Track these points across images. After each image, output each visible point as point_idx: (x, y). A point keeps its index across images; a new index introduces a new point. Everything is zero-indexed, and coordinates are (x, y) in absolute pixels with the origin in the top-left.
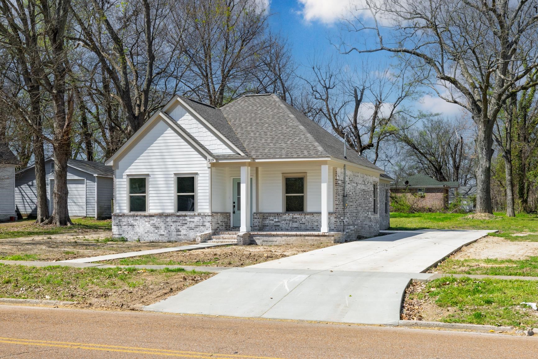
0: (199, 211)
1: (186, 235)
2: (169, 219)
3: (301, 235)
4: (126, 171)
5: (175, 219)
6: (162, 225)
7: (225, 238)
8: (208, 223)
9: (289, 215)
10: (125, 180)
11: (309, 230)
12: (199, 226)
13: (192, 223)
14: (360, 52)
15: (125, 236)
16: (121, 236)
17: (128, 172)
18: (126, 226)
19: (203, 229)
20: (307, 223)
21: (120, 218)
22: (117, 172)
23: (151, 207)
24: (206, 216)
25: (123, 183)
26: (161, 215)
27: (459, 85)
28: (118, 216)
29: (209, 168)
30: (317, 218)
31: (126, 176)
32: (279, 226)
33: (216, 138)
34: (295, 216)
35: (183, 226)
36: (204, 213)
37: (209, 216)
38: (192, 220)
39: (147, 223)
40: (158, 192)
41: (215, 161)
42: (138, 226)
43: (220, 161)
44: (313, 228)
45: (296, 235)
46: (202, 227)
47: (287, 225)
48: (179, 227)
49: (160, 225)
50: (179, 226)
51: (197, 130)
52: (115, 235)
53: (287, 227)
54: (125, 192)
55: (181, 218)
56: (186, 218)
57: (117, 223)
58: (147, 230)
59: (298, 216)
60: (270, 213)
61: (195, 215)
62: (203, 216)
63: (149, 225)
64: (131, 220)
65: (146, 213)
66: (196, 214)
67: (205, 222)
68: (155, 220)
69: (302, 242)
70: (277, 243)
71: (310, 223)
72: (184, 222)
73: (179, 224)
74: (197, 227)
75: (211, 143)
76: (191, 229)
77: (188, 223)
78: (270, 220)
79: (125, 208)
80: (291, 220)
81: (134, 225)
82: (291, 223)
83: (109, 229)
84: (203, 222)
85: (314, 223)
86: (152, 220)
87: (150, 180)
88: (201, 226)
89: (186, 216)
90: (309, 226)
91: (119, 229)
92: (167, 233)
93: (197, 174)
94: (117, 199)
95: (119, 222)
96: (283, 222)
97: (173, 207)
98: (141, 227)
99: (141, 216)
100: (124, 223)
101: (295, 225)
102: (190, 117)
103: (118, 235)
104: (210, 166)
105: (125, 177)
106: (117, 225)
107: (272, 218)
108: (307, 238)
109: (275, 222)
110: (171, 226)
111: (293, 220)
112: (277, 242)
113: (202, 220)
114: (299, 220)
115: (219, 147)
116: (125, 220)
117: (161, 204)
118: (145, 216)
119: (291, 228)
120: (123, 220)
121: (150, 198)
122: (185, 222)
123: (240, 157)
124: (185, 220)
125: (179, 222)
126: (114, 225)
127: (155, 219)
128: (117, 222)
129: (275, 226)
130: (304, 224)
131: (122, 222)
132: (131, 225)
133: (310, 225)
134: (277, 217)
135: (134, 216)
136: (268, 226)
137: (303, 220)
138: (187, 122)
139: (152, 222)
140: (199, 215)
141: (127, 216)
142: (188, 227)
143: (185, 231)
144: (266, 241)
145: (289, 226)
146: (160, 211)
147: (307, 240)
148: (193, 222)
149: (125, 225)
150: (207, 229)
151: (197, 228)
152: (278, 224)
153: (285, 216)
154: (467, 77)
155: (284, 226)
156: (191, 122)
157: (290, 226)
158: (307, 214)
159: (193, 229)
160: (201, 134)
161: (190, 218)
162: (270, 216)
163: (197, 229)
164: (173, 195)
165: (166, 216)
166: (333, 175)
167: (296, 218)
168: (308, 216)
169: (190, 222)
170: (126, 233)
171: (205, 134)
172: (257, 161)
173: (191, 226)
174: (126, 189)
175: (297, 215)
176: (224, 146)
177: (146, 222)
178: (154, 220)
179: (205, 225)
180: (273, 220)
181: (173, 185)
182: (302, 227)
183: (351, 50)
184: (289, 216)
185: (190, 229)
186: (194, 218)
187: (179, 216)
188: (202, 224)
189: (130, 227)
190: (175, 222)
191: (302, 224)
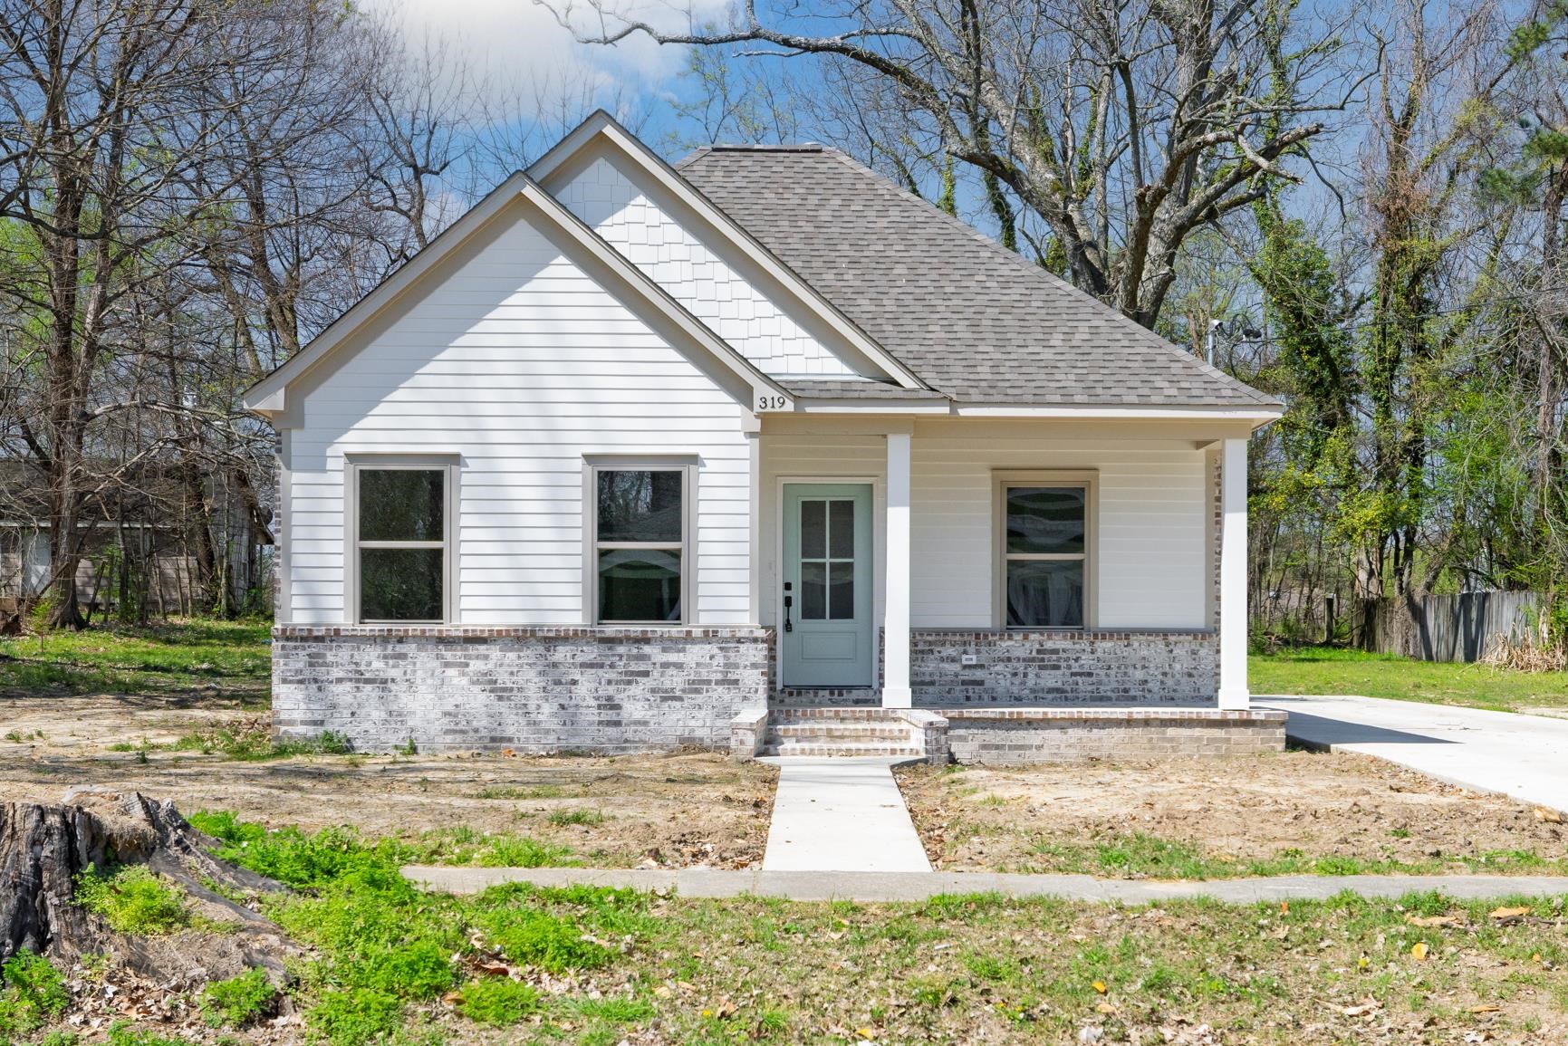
0: (706, 620)
1: (645, 723)
2: (562, 653)
3: (1147, 723)
4: (344, 438)
5: (591, 653)
6: (531, 680)
7: (842, 737)
8: (749, 672)
9: (1026, 638)
10: (340, 478)
11: (1109, 699)
12: (708, 682)
13: (672, 671)
14: (662, 41)
15: (340, 726)
16: (320, 731)
17: (354, 441)
18: (348, 686)
19: (727, 697)
20: (1102, 673)
21: (315, 648)
22: (297, 439)
23: (465, 603)
24: (739, 641)
25: (327, 492)
26: (521, 638)
27: (1027, 187)
28: (303, 639)
29: (751, 435)
30: (1145, 653)
31: (343, 460)
32: (981, 683)
33: (778, 311)
34: (1049, 645)
35: (629, 683)
36: (733, 628)
37: (755, 640)
38: (673, 657)
39: (451, 672)
40: (510, 534)
41: (789, 406)
42: (404, 686)
43: (809, 410)
44: (1126, 691)
45: (1129, 723)
46: (720, 689)
47: (1017, 681)
48: (611, 690)
49: (520, 679)
50: (609, 682)
51: (686, 271)
52: (291, 723)
53: (1015, 690)
54: (340, 533)
55: (621, 649)
56: (647, 649)
57: (299, 671)
58: (453, 701)
59: (1067, 644)
60: (946, 632)
61: (688, 638)
62: (726, 640)
63: (465, 681)
64: (372, 658)
65: (447, 626)
66: (697, 632)
67: (736, 666)
68: (496, 659)
69: (1153, 749)
70: (1044, 756)
71: (1112, 672)
72: (634, 667)
73: (612, 675)
74: (696, 686)
75: (755, 328)
76: (668, 696)
77: (656, 674)
78: (942, 660)
79: (339, 602)
80: (1033, 660)
81: (385, 681)
82: (1032, 673)
83: (257, 698)
84: (729, 666)
85: (1130, 671)
86: (477, 657)
87: (465, 479)
88: (717, 683)
89: (647, 641)
90: (1109, 686)
91: (309, 699)
92: (554, 715)
93: (694, 459)
94: (298, 560)
95: (311, 665)
96: (1000, 667)
97: (577, 603)
98: (422, 688)
99: (422, 639)
100: (337, 673)
101: (1050, 679)
102: (655, 214)
103: (304, 723)
104: (756, 426)
105: (336, 463)
106: (301, 682)
107: (949, 651)
108: (1171, 732)
109: (965, 667)
110: (574, 682)
111: (1042, 660)
112: (1045, 751)
113: (720, 659)
114: (1067, 659)
115: (791, 347)
116: (339, 657)
117: (525, 589)
118: (443, 640)
119: (1033, 691)
120: (330, 658)
121: (465, 561)
122: (642, 667)
123: (897, 392)
124: (643, 658)
125: (612, 666)
126: (285, 681)
127: (495, 652)
128: (301, 665)
129: (964, 683)
130: (1090, 675)
131: (325, 664)
132: (368, 681)
133: (1113, 678)
134: (972, 648)
135: (385, 639)
136: (932, 683)
137: (1086, 660)
138: (637, 233)
139: (476, 666)
140: (710, 636)
141: (349, 639)
142: (653, 691)
143: (639, 705)
144: (997, 747)
145: (1023, 683)
146: (519, 620)
147: (1172, 740)
148: (679, 666)
149: (340, 680)
150: (745, 698)
151: (697, 691)
152: (979, 674)
153: (1004, 644)
154: (1034, 160)
155: (1004, 683)
156: (656, 236)
157: (1031, 681)
158: (1104, 638)
159: (680, 699)
160: (706, 290)
161: (664, 650)
162: (943, 644)
163: (699, 699)
164: (578, 548)
165: (547, 640)
166: (1207, 479)
167: (1055, 651)
168: (1108, 645)
169: (665, 665)
170: (347, 713)
171: (724, 292)
172: (963, 412)
173: (668, 685)
174: (340, 519)
175: (1058, 641)
176: (813, 346)
177: (447, 665)
178: (486, 657)
179: (736, 682)
180: (953, 660)
181: (578, 507)
182: (1081, 687)
183: (629, 31)
184: (1021, 645)
185: (664, 699)
186: (683, 650)
187: (610, 641)
188: (720, 676)
189: (369, 687)
190: (592, 666)
191: (1081, 674)
